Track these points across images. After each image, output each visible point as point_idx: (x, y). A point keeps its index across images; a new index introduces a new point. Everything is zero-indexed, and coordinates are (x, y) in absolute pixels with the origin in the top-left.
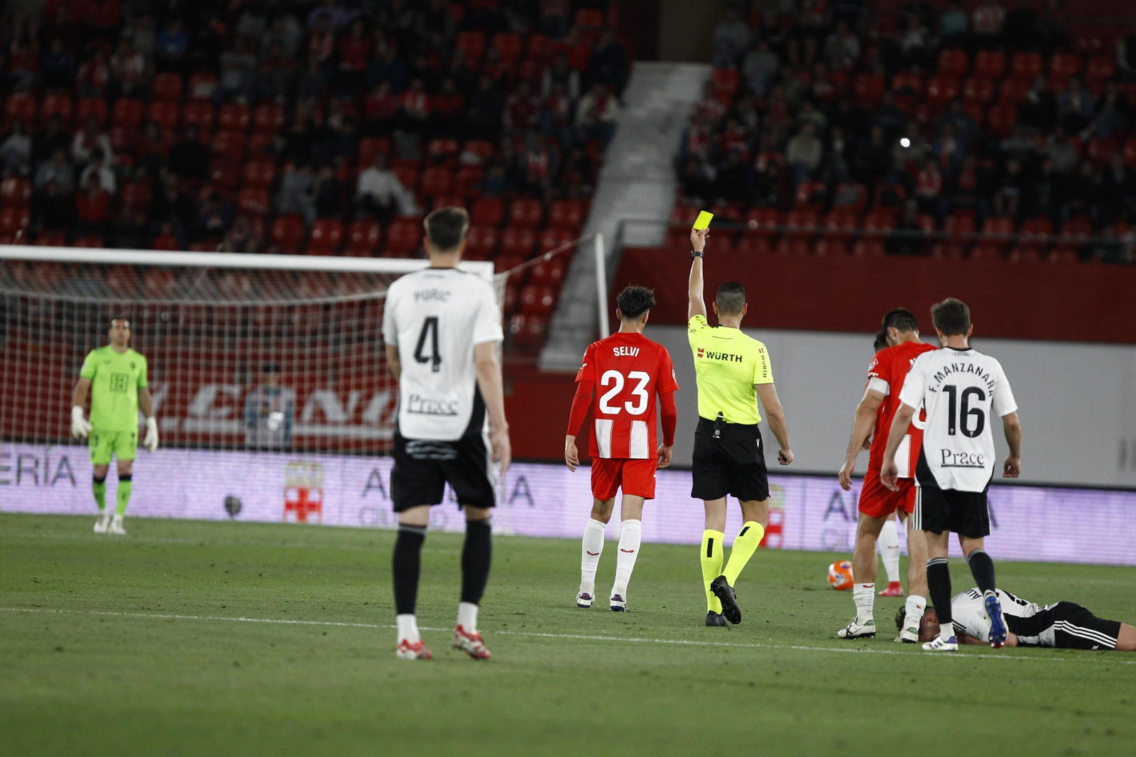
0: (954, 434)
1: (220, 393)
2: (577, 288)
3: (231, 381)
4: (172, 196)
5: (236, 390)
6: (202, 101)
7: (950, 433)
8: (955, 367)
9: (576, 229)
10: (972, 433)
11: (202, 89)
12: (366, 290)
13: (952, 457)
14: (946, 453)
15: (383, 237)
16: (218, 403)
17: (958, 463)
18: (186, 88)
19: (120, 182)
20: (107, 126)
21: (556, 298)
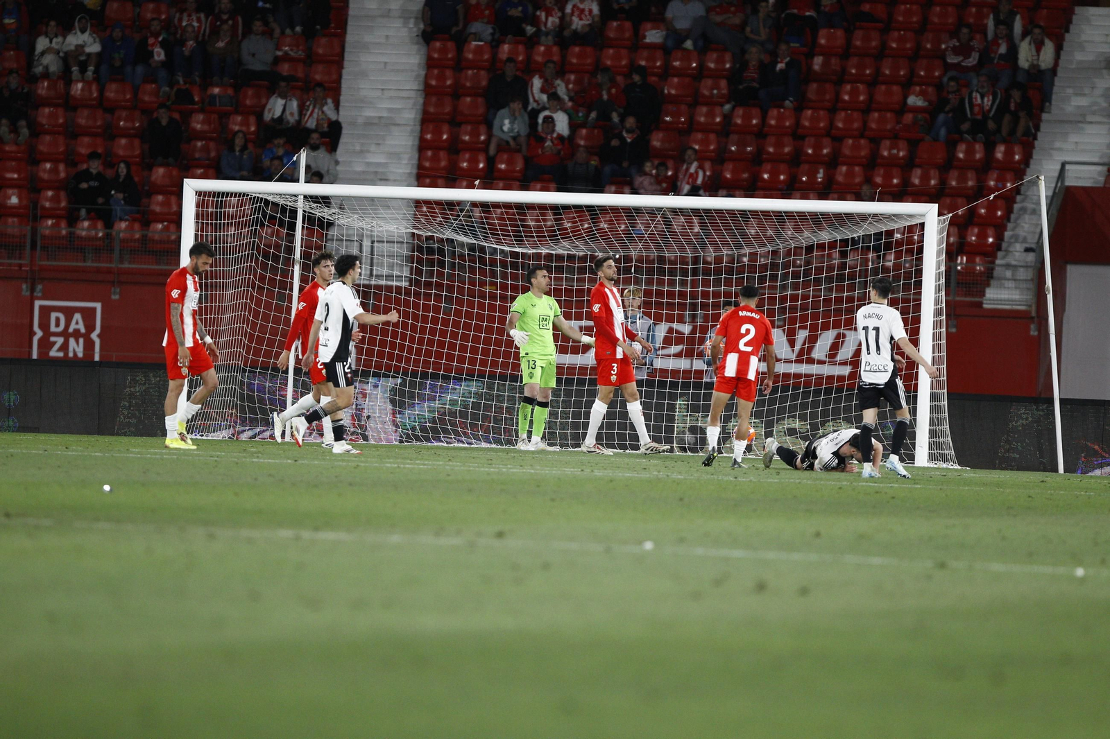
1: (671, 330)
2: (1020, 228)
3: (681, 320)
5: (686, 329)
6: (653, 46)
9: (1019, 171)
11: (653, 36)
15: (829, 179)
16: (667, 341)
18: (638, 35)
19: (573, 126)
20: (561, 72)
21: (999, 238)
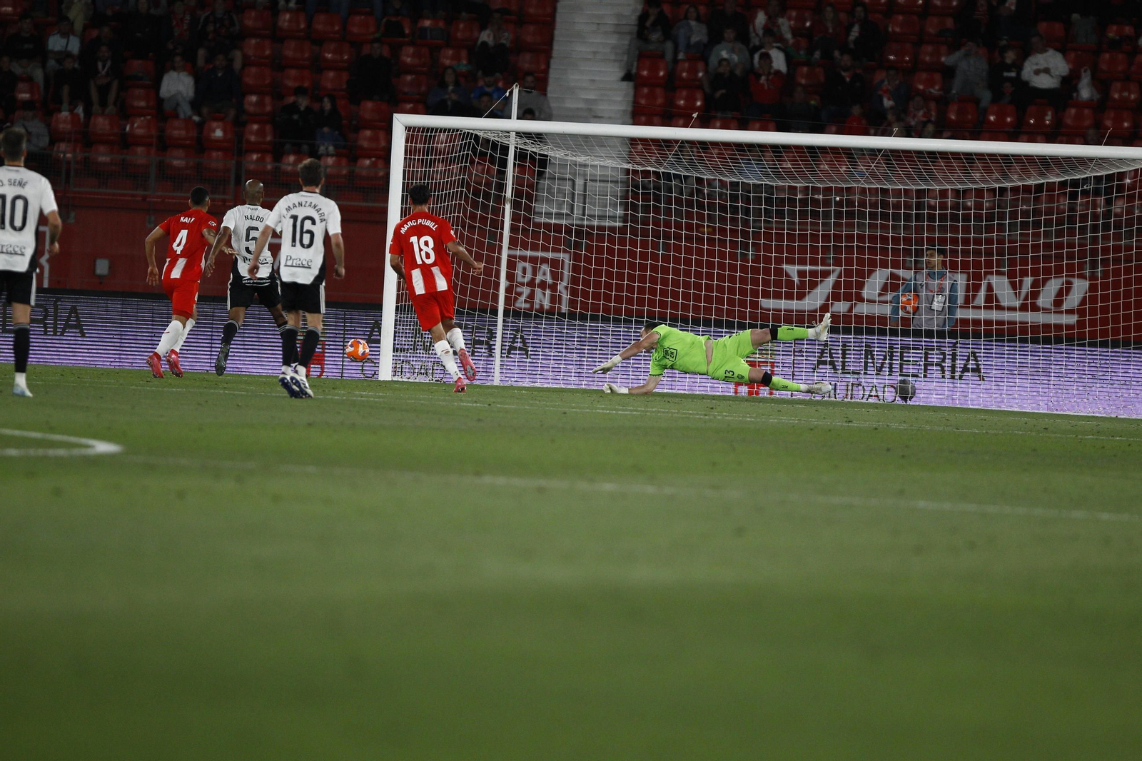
0: (295, 246)
4: (847, 76)
7: (292, 246)
8: (300, 204)
10: (306, 246)
12: (1042, 175)
13: (291, 261)
14: (289, 258)
15: (1058, 122)
17: (294, 265)
